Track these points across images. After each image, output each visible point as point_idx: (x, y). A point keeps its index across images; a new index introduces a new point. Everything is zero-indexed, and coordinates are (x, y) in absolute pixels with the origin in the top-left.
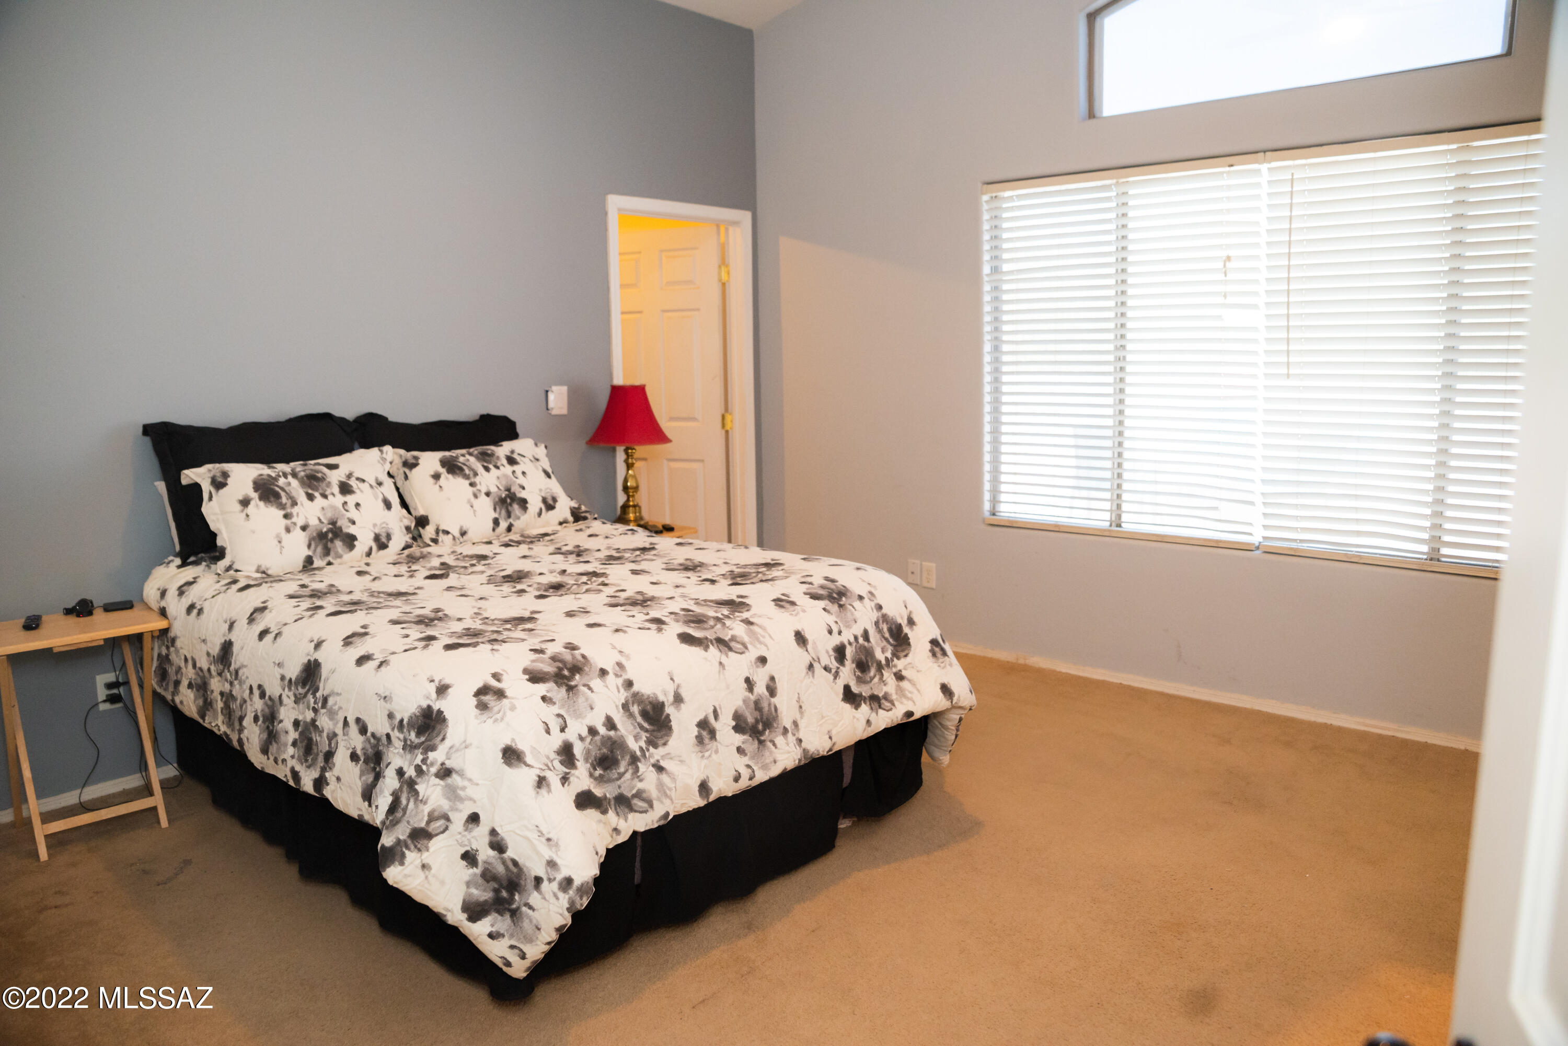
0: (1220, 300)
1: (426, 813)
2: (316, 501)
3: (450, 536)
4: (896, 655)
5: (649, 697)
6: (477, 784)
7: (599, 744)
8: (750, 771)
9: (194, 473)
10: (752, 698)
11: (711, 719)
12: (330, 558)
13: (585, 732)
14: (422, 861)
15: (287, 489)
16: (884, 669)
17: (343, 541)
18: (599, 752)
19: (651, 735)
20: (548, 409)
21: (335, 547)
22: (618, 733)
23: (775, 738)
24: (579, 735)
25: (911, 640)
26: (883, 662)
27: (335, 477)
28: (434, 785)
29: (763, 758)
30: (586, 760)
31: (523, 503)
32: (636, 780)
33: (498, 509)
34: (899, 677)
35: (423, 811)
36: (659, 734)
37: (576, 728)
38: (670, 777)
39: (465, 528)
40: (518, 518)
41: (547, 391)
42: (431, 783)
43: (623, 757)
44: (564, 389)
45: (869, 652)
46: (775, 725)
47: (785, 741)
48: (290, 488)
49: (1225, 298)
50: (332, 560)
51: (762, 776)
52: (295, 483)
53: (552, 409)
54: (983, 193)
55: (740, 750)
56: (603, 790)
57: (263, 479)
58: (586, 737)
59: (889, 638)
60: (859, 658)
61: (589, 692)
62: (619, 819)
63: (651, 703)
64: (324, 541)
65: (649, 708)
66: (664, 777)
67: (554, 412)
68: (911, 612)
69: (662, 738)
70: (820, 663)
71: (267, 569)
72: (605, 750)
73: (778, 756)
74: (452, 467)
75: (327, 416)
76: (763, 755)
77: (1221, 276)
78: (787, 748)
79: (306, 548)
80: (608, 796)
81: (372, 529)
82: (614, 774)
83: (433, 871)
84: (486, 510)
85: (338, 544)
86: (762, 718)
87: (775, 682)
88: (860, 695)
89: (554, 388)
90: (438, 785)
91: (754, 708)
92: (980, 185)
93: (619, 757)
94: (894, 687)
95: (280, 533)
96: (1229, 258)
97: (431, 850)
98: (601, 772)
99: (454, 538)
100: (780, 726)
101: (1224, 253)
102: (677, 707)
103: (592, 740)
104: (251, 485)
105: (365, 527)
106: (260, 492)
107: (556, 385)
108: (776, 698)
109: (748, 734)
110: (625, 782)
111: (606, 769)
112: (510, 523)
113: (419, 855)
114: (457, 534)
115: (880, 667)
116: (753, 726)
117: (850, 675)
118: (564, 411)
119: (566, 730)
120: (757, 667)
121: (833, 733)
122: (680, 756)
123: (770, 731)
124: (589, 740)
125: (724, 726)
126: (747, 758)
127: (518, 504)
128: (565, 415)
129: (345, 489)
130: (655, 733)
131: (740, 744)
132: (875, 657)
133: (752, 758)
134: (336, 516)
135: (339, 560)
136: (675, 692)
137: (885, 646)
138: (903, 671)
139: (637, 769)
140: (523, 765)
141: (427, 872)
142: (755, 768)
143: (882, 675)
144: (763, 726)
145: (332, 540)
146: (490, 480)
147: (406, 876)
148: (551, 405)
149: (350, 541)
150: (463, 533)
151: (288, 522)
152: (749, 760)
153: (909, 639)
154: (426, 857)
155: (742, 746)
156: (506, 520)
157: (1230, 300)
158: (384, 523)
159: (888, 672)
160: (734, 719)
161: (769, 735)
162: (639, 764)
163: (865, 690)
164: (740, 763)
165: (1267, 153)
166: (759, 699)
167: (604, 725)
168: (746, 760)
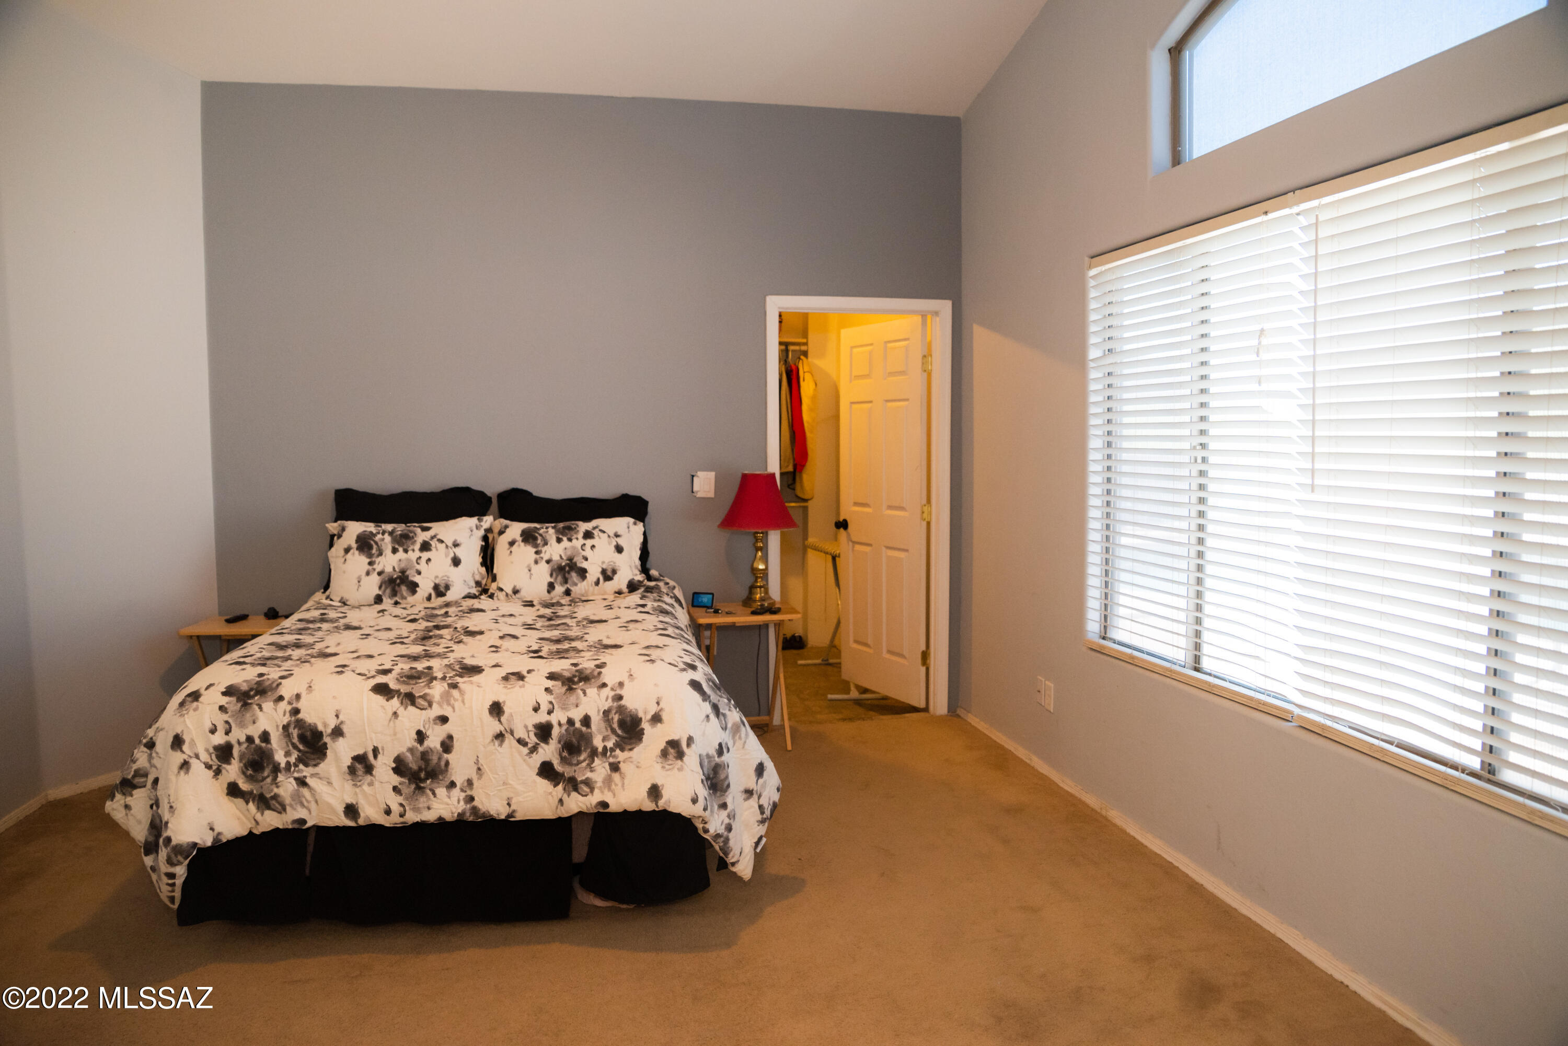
0: (1254, 387)
1: (133, 770)
2: (398, 554)
3: (504, 593)
4: (620, 746)
5: (310, 725)
6: (160, 758)
7: (252, 750)
8: (402, 809)
9: (332, 526)
10: (421, 749)
11: (371, 756)
12: (397, 599)
13: (243, 739)
14: (125, 802)
15: (379, 543)
16: (597, 757)
17: (407, 586)
18: (251, 756)
19: (303, 755)
20: (693, 492)
21: (401, 590)
22: (269, 746)
23: (436, 788)
24: (238, 740)
25: (644, 736)
26: (600, 749)
27: (422, 536)
28: (143, 752)
29: (417, 802)
30: (241, 760)
31: (583, 573)
32: (274, 786)
33: (554, 575)
34: (615, 768)
35: (132, 768)
36: (312, 756)
37: (238, 734)
38: (311, 792)
39: (518, 588)
40: (576, 584)
41: (693, 476)
42: (141, 750)
43: (267, 765)
44: (712, 475)
45: (585, 739)
46: (441, 777)
47: (446, 793)
48: (382, 543)
49: (1260, 385)
50: (398, 600)
51: (412, 817)
52: (387, 538)
53: (697, 492)
54: (1090, 267)
55: (395, 789)
56: (251, 787)
57: (365, 535)
58: (243, 743)
59: (617, 729)
60: (570, 740)
61: (258, 710)
62: (257, 812)
63: (311, 730)
64: (393, 585)
65: (308, 734)
66: (305, 791)
67: (699, 495)
68: (661, 710)
69: (314, 759)
70: (513, 735)
71: (347, 601)
72: (256, 757)
73: (434, 803)
74: (528, 537)
75: (467, 490)
76: (417, 799)
77: (1253, 357)
78: (447, 800)
79: (378, 588)
80: (255, 792)
81: (433, 579)
82: (259, 777)
83: (132, 812)
84: (543, 574)
85: (404, 588)
86: (426, 768)
87: (453, 741)
88: (562, 775)
89: (699, 473)
90: (146, 752)
91: (420, 757)
92: (1087, 259)
93: (265, 765)
94: (603, 776)
95: (361, 576)
96: (1262, 331)
97: (134, 797)
98: (251, 772)
99: (507, 595)
100: (446, 779)
101: (1258, 327)
102: (333, 738)
103: (248, 746)
104: (355, 538)
105: (428, 578)
106: (359, 544)
107: (700, 471)
108: (450, 755)
109: (407, 778)
110: (265, 785)
111: (255, 770)
112: (568, 588)
113: (124, 797)
114: (509, 591)
115: (594, 753)
116: (415, 772)
117: (555, 753)
118: (711, 494)
119: (230, 734)
120: (435, 724)
121: (513, 802)
122: (328, 779)
123: (432, 781)
124: (245, 745)
125: (383, 767)
126: (402, 798)
127: (576, 572)
128: (712, 498)
129: (425, 547)
130: (308, 755)
131: (397, 784)
132: (592, 742)
133: (406, 799)
134: (408, 567)
135: (404, 601)
136: (336, 726)
137: (609, 735)
138: (621, 763)
139: (276, 777)
140: (179, 751)
141: (128, 812)
142: (407, 808)
143: (593, 761)
144: (425, 775)
145: (399, 585)
146: (556, 550)
147: (113, 809)
148: (695, 489)
149: (413, 587)
150: (516, 592)
151: (370, 568)
152: (404, 800)
153: (643, 734)
154: (129, 800)
155: (399, 786)
156: (562, 585)
157: (1265, 387)
158: (446, 576)
159: (601, 760)
160: (395, 761)
161: (430, 785)
162: (279, 774)
163: (568, 771)
164: (394, 802)
165: (1297, 192)
166: (427, 751)
167: (260, 737)
168: (400, 799)
